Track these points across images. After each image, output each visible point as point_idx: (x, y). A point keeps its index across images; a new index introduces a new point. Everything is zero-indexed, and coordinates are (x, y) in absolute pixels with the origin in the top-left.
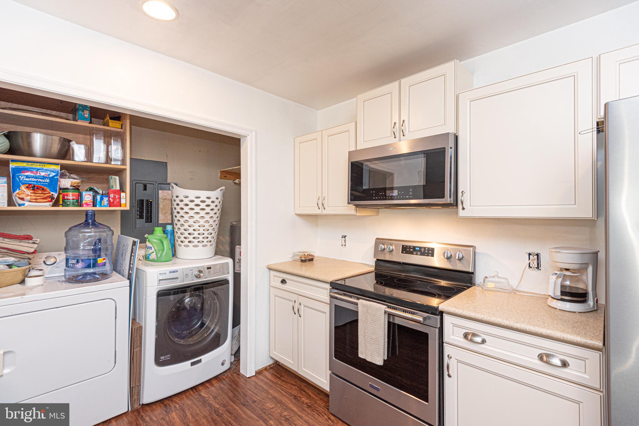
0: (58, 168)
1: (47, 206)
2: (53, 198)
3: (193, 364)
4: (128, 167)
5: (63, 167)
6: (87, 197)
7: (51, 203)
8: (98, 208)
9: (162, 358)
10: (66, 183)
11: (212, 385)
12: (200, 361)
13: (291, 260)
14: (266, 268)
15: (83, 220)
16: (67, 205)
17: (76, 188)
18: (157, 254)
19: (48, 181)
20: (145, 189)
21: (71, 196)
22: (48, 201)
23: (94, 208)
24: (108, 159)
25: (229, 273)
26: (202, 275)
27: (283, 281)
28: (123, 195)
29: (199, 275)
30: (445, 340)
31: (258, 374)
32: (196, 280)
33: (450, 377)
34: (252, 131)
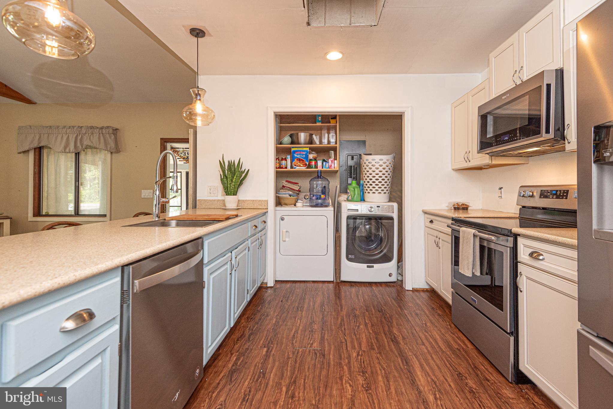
0: (308, 149)
1: (304, 169)
2: (307, 165)
3: (368, 267)
4: (338, 145)
5: (310, 148)
6: (320, 163)
7: (305, 167)
8: (324, 169)
9: (350, 256)
10: (311, 156)
11: (381, 286)
12: (373, 267)
13: (447, 208)
14: (422, 212)
15: (316, 175)
16: (312, 168)
17: (315, 159)
18: (351, 197)
19: (304, 156)
20: (353, 159)
21: (313, 163)
22: (305, 166)
23: (322, 169)
24: (329, 142)
25: (393, 213)
26: (373, 209)
27: (431, 222)
28: (336, 161)
29: (371, 210)
30: (519, 259)
31: (415, 290)
32: (369, 213)
33: (521, 291)
34: (408, 108)
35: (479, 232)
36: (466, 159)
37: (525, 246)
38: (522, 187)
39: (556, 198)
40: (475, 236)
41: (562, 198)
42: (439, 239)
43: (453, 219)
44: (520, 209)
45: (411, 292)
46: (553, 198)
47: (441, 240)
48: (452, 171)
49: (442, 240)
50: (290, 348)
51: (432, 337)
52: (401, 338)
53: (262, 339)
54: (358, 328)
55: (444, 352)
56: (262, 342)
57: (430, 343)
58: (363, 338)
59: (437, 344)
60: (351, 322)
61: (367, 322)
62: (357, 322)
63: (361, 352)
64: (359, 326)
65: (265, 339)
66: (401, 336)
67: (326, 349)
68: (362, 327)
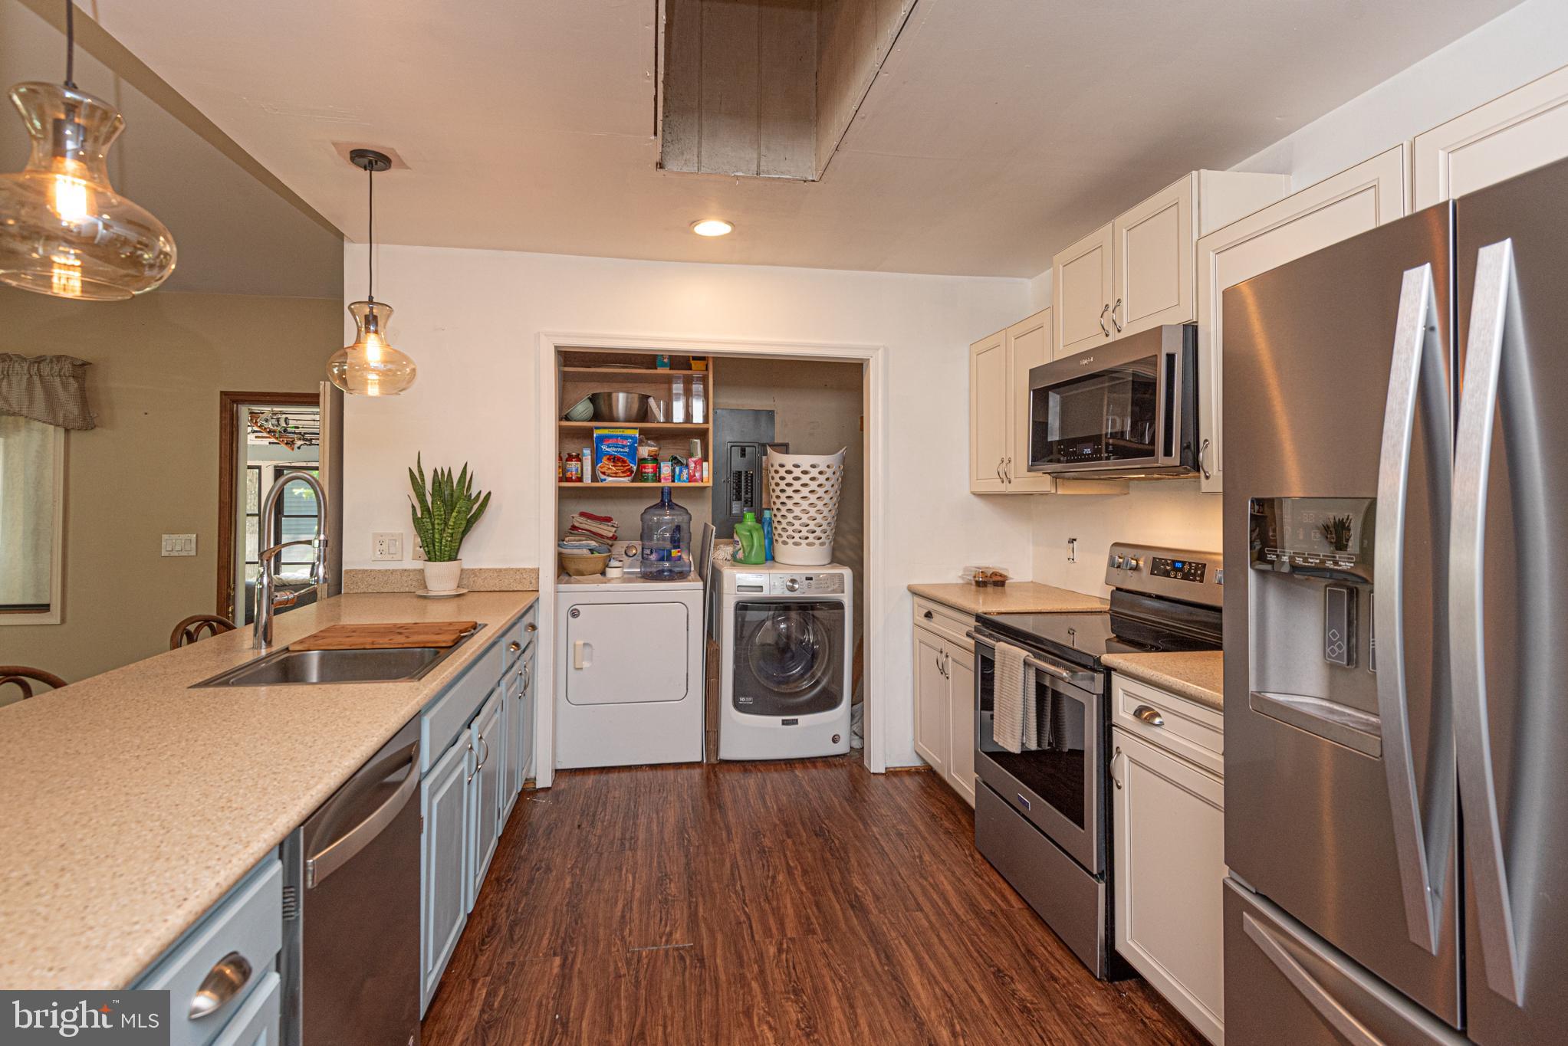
0: (636, 433)
1: (624, 481)
2: (632, 472)
3: (784, 723)
4: (710, 426)
5: (642, 431)
6: (666, 469)
7: (630, 478)
8: (677, 484)
9: (742, 699)
10: (644, 451)
11: (815, 767)
12: (795, 722)
13: (960, 581)
14: (907, 591)
15: (658, 501)
16: (646, 480)
17: (655, 458)
18: (744, 552)
19: (627, 450)
20: (743, 455)
21: (649, 469)
22: (628, 476)
23: (673, 485)
24: (688, 416)
25: (843, 592)
26: (796, 586)
27: (929, 615)
28: (705, 464)
29: (793, 587)
30: (1114, 720)
31: (891, 773)
32: (788, 594)
33: (1119, 788)
34: (878, 350)
35: (1036, 656)
36: (1003, 475)
37: (1127, 693)
38: (1116, 544)
39: (1182, 579)
40: (1026, 664)
41: (1194, 580)
42: (947, 656)
43: (979, 618)
44: (1112, 592)
45: (882, 779)
46: (1175, 577)
47: (950, 659)
48: (973, 496)
49: (954, 660)
50: (618, 950)
51: (935, 887)
52: (871, 899)
53: (544, 934)
54: (773, 882)
55: (963, 921)
56: (545, 942)
57: (934, 904)
58: (786, 907)
59: (948, 903)
60: (755, 868)
61: (792, 864)
62: (769, 866)
63: (787, 943)
64: (774, 878)
65: (551, 934)
66: (870, 892)
67: (705, 943)
68: (781, 878)
